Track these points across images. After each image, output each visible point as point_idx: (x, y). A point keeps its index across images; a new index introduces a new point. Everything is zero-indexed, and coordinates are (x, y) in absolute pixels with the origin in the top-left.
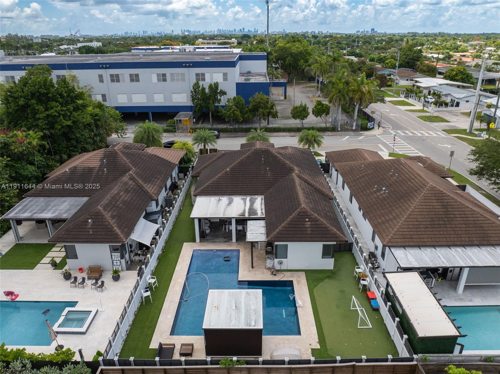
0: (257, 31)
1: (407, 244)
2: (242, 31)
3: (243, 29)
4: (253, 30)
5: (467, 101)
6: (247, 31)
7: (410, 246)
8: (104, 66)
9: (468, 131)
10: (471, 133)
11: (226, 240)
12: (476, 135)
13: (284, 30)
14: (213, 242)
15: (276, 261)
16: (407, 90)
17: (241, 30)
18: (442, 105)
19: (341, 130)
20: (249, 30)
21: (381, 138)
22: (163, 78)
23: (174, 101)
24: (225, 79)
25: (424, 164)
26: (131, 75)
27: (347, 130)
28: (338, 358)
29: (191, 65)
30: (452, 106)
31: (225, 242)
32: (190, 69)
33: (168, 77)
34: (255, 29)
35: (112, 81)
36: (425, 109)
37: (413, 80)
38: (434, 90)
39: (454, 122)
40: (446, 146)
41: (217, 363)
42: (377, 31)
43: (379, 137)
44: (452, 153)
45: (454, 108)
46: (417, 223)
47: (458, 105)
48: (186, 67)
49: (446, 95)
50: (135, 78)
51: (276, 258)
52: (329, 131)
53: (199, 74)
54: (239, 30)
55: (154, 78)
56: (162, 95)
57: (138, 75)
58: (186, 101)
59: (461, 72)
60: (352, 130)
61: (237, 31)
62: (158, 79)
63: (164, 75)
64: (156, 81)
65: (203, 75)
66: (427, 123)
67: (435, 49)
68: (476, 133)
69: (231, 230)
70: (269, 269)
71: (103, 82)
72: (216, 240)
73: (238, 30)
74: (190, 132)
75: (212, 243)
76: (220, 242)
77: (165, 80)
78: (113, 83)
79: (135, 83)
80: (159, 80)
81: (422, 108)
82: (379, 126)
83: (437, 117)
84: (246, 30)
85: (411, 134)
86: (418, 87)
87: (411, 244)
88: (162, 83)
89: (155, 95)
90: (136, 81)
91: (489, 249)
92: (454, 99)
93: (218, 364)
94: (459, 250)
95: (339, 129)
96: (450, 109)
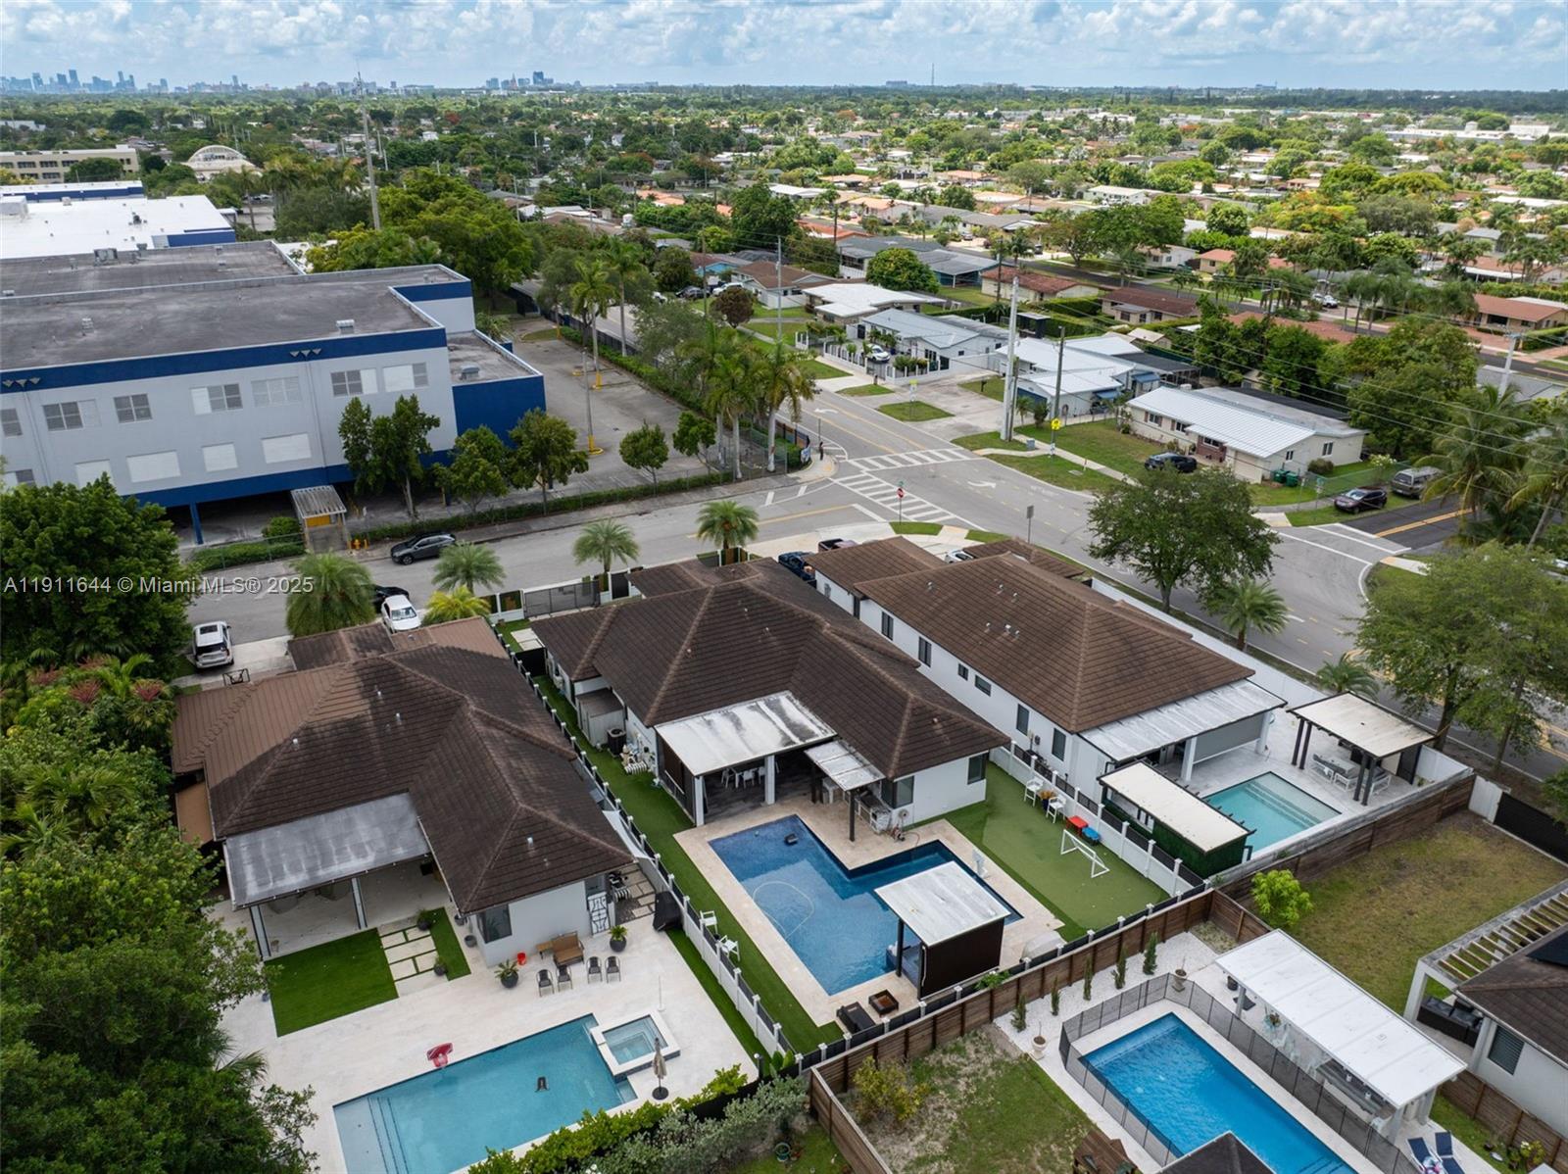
0: (132, 83)
1: (1102, 720)
2: (69, 80)
3: (73, 74)
4: (115, 81)
5: (961, 353)
6: (91, 81)
7: (1108, 723)
8: (22, 382)
9: (1003, 437)
10: (1010, 443)
11: (750, 804)
12: (1024, 447)
13: (235, 78)
14: (730, 815)
15: (895, 812)
16: (812, 331)
17: (61, 77)
18: (914, 370)
19: (746, 477)
20: (95, 79)
21: (846, 486)
22: (232, 397)
23: (269, 460)
24: (421, 380)
25: (1027, 556)
26: (119, 402)
27: (757, 475)
28: (1091, 933)
29: (317, 351)
30: (933, 368)
31: (753, 808)
32: (314, 363)
33: (246, 393)
34: (120, 74)
35: (54, 424)
36: (880, 382)
37: (799, 293)
38: (873, 326)
39: (960, 414)
40: (987, 484)
41: (972, 989)
42: (551, 81)
43: (836, 481)
44: (1030, 510)
45: (939, 374)
46: (1099, 681)
47: (945, 363)
48: (301, 358)
49: (913, 341)
50: (134, 410)
51: (894, 807)
52: (718, 484)
53: (342, 374)
54: (56, 80)
55: (201, 401)
56: (230, 449)
57: (144, 396)
58: (308, 455)
59: (906, 264)
60: (768, 473)
61: (46, 82)
62: (212, 402)
63: (233, 389)
64: (208, 409)
65: (355, 375)
66: (909, 424)
67: (773, 164)
68: (1023, 439)
69: (763, 777)
70: (883, 832)
71: (20, 434)
72: (733, 810)
73: (51, 80)
74: (354, 547)
75: (730, 820)
76: (742, 811)
77: (235, 403)
78: (56, 432)
79: (136, 424)
80: (215, 406)
81: (869, 380)
82: (821, 451)
83: (917, 404)
84: (85, 78)
85: (899, 465)
86: (829, 317)
87: (1108, 719)
88: (229, 415)
89: (207, 451)
90: (140, 417)
91: (1208, 696)
92: (933, 349)
93: (975, 991)
94: (1173, 709)
95: (740, 476)
96: (931, 376)
